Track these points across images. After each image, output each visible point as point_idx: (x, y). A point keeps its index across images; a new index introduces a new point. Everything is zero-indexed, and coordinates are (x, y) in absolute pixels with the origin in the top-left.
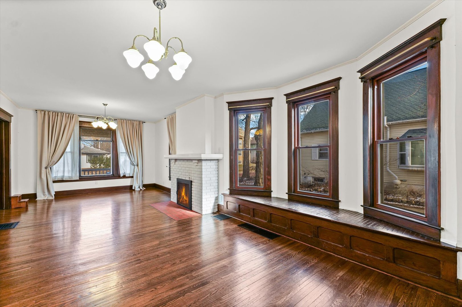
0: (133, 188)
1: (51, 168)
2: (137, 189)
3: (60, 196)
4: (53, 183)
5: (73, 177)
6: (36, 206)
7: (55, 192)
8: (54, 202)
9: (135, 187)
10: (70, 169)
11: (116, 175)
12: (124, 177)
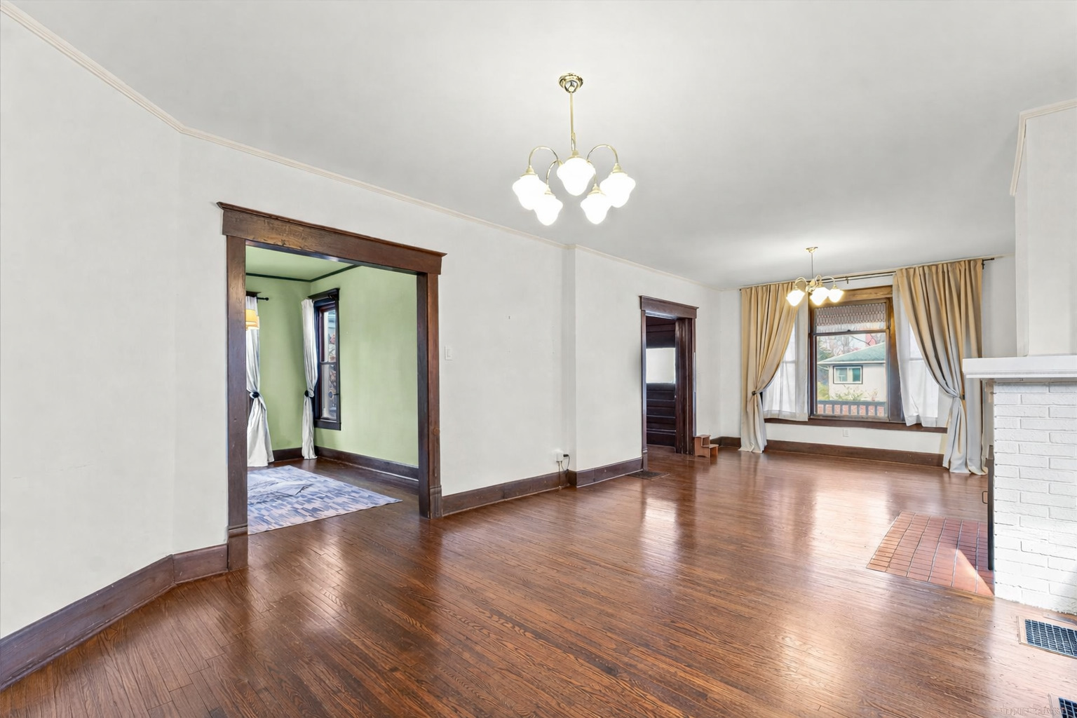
0: (945, 464)
1: (761, 394)
2: (957, 468)
3: (775, 449)
4: (765, 422)
5: (798, 415)
6: (740, 460)
7: (767, 441)
8: (763, 460)
9: (950, 462)
10: (793, 398)
11: (895, 421)
12: (918, 427)
